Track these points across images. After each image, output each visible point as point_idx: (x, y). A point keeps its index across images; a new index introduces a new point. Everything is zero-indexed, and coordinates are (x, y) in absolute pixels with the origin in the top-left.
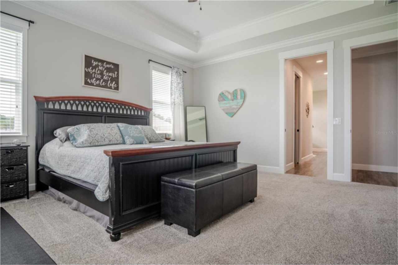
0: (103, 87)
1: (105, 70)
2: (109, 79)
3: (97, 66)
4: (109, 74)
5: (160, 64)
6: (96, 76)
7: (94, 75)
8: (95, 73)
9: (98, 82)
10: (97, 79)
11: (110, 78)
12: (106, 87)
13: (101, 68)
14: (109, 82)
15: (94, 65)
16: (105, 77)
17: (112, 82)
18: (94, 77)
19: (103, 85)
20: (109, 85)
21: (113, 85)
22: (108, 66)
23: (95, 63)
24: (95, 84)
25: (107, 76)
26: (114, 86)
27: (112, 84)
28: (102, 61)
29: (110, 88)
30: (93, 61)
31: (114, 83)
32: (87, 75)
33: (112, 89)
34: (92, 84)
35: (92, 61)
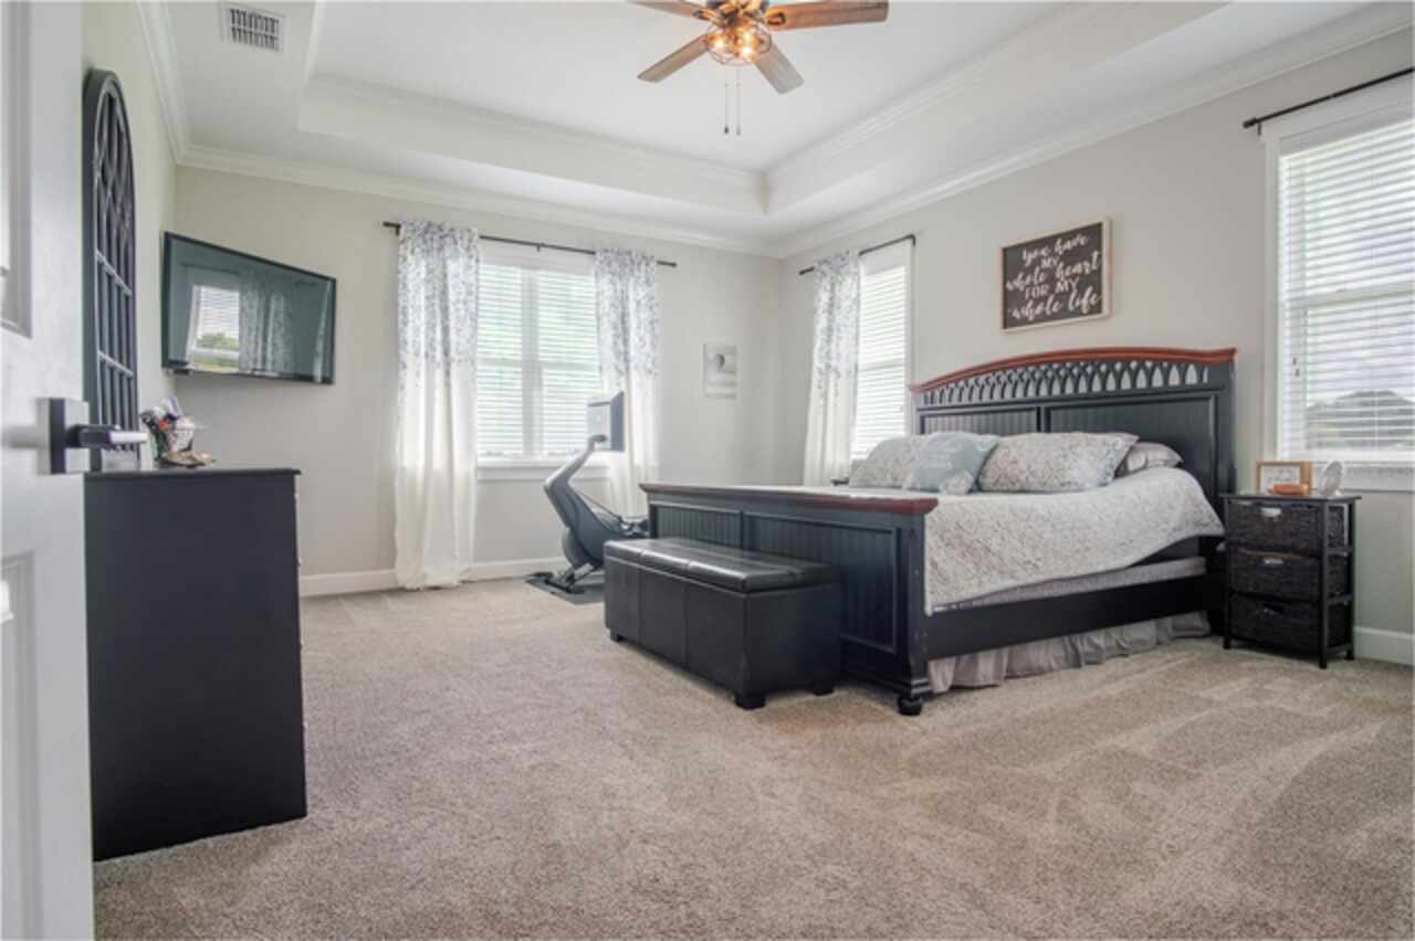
0: (1054, 317)
1: (1058, 263)
2: (1074, 285)
3: (1037, 262)
4: (1074, 271)
5: (1328, 98)
6: (1034, 294)
7: (1030, 291)
8: (1032, 285)
9: (1039, 309)
10: (1038, 301)
11: (1078, 279)
12: (1064, 314)
13: (1046, 264)
14: (1073, 296)
15: (1029, 263)
16: (1059, 284)
17: (1081, 293)
18: (1031, 297)
19: (1053, 313)
20: (1074, 303)
21: (1085, 301)
22: (1068, 245)
23: (1029, 257)
24: (1031, 318)
25: (1067, 278)
26: (1089, 303)
27: (1082, 297)
28: (1048, 242)
29: (1078, 312)
30: (1025, 253)
31: (1089, 291)
32: (1010, 299)
33: (1082, 314)
34: (1024, 321)
35: (1021, 255)
